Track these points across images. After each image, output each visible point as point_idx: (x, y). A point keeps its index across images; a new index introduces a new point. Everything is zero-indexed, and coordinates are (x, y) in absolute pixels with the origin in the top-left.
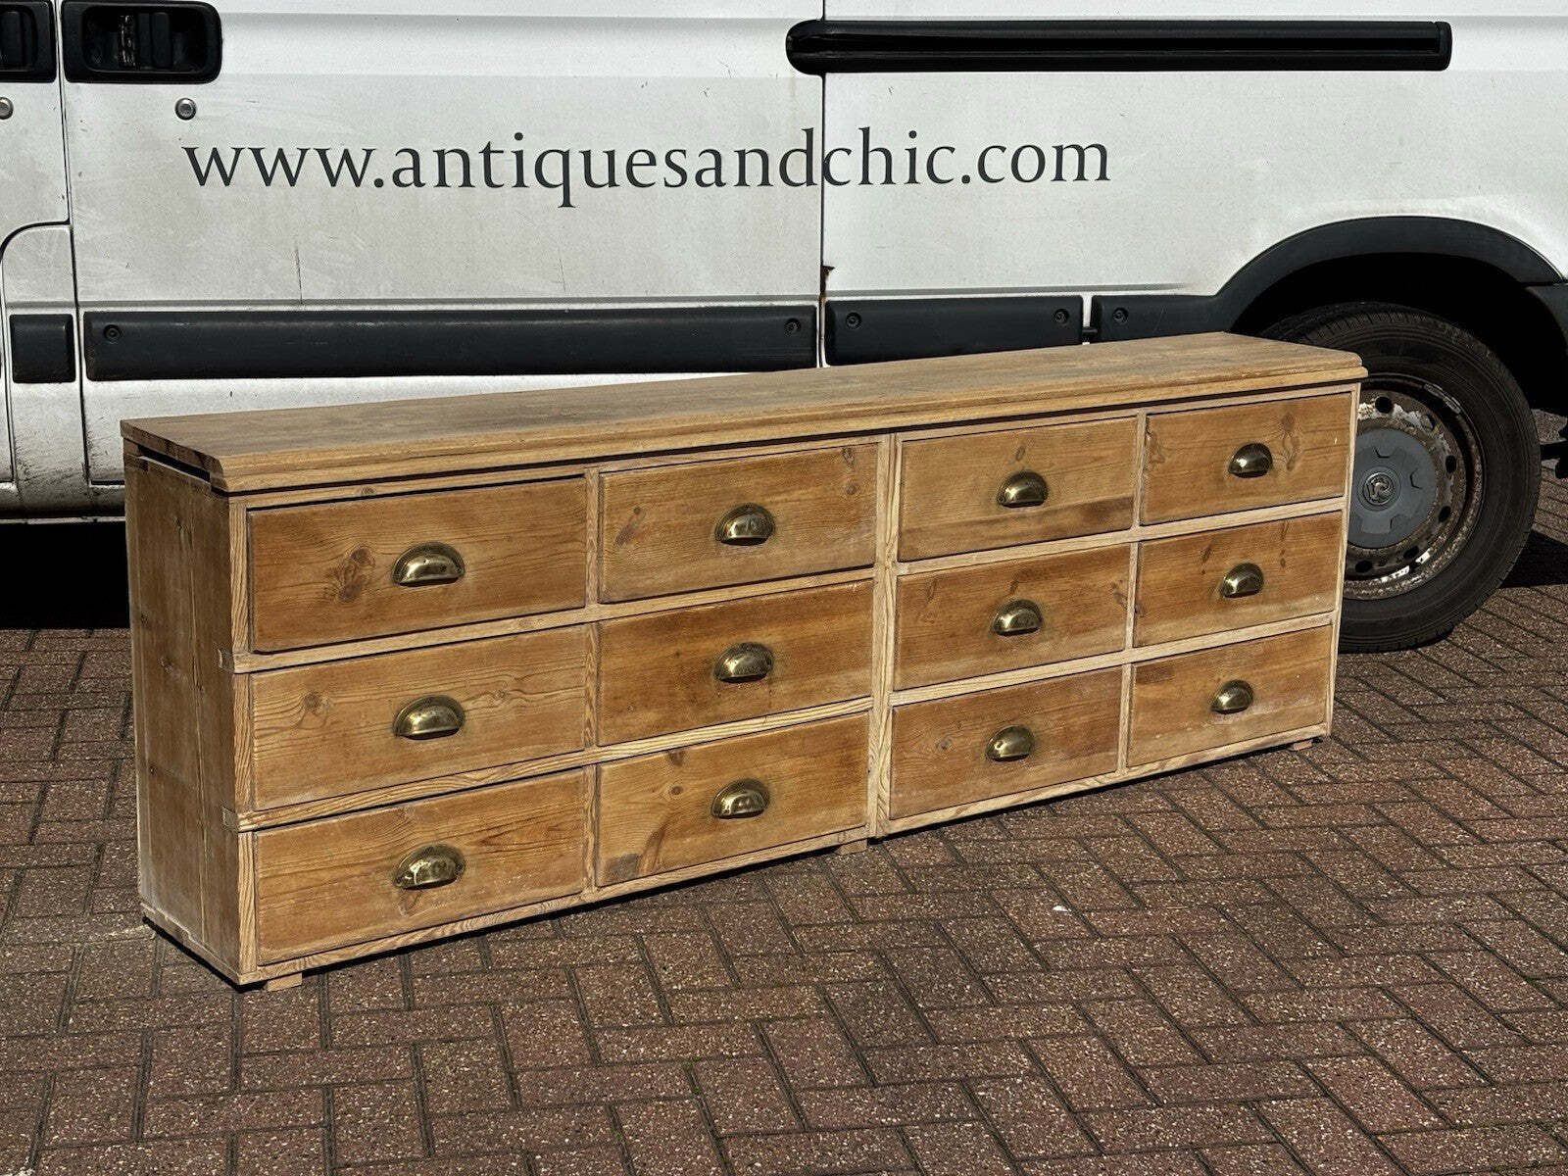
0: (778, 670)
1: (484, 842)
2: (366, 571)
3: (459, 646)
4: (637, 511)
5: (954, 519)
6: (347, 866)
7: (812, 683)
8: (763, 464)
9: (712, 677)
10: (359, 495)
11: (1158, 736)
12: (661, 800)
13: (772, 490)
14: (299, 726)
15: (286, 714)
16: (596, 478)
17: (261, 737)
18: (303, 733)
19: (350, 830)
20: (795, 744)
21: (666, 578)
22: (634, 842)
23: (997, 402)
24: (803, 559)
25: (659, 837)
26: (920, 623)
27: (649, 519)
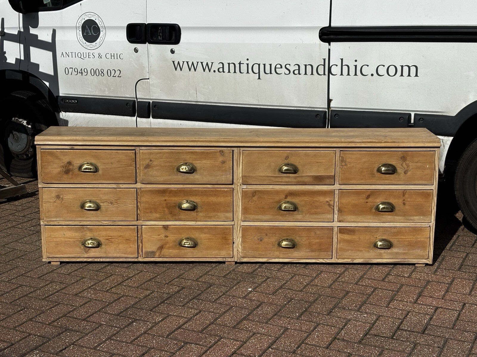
0: (199, 209)
1: (107, 239)
2: (71, 167)
3: (99, 189)
4: (151, 161)
5: (262, 174)
6: (69, 238)
7: (212, 214)
8: (192, 152)
9: (177, 208)
10: (70, 148)
11: (350, 251)
12: (161, 238)
13: (195, 159)
14: (55, 202)
15: (51, 199)
16: (139, 151)
17: (45, 203)
18: (56, 204)
19: (70, 230)
20: (206, 230)
21: (161, 179)
22: (154, 248)
23: (278, 142)
24: (205, 180)
25: (161, 248)
26: (251, 203)
27: (155, 163)
